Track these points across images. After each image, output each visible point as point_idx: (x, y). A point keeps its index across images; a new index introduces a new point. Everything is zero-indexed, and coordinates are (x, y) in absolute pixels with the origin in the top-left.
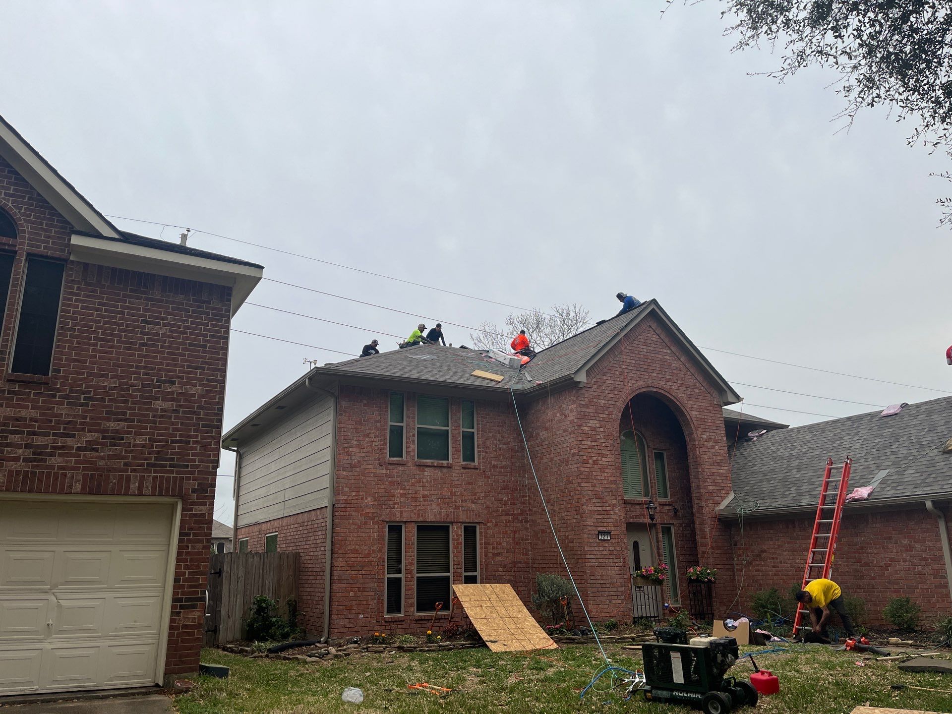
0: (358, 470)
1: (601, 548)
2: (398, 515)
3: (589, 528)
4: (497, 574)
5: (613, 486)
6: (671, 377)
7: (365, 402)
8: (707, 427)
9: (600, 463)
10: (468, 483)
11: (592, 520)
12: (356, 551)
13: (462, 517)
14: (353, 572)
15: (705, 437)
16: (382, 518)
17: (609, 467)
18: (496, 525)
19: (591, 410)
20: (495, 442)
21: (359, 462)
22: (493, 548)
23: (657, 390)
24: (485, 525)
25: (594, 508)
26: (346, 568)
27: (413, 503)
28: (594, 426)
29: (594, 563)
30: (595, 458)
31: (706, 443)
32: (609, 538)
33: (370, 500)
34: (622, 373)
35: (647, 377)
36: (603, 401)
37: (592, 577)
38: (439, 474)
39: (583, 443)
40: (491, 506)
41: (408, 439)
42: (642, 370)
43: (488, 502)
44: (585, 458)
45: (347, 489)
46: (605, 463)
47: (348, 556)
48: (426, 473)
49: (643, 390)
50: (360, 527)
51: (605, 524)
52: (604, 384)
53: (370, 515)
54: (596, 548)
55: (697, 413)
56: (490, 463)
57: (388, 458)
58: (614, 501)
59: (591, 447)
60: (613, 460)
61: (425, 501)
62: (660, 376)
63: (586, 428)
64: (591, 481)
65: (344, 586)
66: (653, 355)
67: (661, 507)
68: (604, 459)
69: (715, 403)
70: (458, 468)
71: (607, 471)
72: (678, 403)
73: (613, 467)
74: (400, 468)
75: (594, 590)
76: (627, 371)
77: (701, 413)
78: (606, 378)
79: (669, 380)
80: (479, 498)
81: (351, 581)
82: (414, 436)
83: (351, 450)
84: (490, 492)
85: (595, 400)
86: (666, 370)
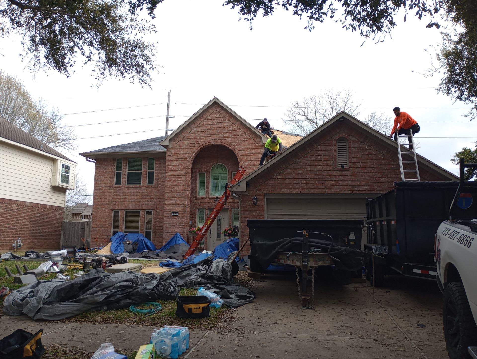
0: (102, 190)
1: (173, 219)
2: (117, 207)
3: (167, 211)
4: (160, 231)
5: (183, 191)
6: (228, 135)
7: (106, 164)
8: (249, 158)
9: (177, 181)
10: (149, 193)
11: (169, 207)
12: (100, 221)
13: (145, 207)
14: (99, 228)
15: (247, 163)
16: (110, 209)
17: (182, 183)
18: (161, 210)
19: (175, 158)
20: (163, 175)
21: (103, 187)
22: (159, 220)
23: (218, 143)
24: (156, 210)
25: (171, 202)
26: (96, 227)
27: (124, 202)
28: (175, 165)
29: (168, 226)
30: (174, 180)
31: (247, 167)
32: (177, 215)
33: (106, 202)
34: (195, 138)
35: (211, 137)
36: (182, 153)
37: (167, 232)
38: (136, 190)
39: (168, 173)
40: (159, 202)
41: (123, 177)
42: (208, 134)
43: (158, 201)
44: (169, 180)
45: (97, 198)
46: (180, 181)
47: (97, 222)
48: (130, 190)
49: (208, 144)
50: (102, 212)
51: (176, 209)
52: (184, 144)
53: (106, 207)
54: (170, 219)
55: (243, 151)
56: (160, 184)
57: (115, 185)
58: (183, 198)
59: (172, 175)
60: (184, 180)
61: (129, 201)
62: (220, 135)
63: (171, 166)
64: (171, 190)
65: (95, 233)
66: (216, 125)
67: (233, 200)
68: (179, 180)
69: (258, 144)
70: (145, 187)
71: (180, 185)
72: (230, 148)
73: (184, 183)
74: (119, 189)
75: (167, 237)
76: (199, 136)
77: (247, 151)
78: (184, 141)
79: (225, 137)
80: (154, 199)
81: (98, 231)
82: (126, 175)
83: (99, 183)
84: (159, 196)
85: (177, 153)
86: (225, 132)
